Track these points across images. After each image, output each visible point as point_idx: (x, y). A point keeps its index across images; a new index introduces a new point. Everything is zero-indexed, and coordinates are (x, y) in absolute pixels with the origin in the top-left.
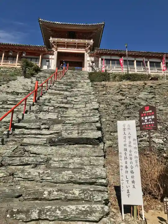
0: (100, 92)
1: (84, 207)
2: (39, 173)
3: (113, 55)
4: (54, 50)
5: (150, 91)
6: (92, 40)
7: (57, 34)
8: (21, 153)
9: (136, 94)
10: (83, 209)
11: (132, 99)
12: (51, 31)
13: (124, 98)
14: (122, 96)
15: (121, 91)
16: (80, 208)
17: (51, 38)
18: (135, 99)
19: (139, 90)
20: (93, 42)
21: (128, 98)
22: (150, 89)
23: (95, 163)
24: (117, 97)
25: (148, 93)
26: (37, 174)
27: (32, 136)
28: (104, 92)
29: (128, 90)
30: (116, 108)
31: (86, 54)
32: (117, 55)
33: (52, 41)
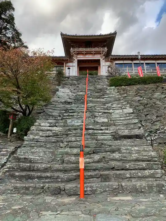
0: (122, 95)
1: (152, 171)
2: (119, 156)
3: (126, 59)
4: (75, 59)
5: (162, 92)
6: (106, 48)
7: (76, 44)
8: (100, 145)
9: (151, 95)
10: (152, 172)
11: (148, 99)
12: (70, 42)
13: (142, 99)
14: (140, 97)
15: (138, 93)
16: (150, 172)
17: (71, 49)
18: (151, 99)
19: (153, 91)
20: (107, 49)
21: (145, 98)
22: (162, 90)
23: (148, 150)
24: (136, 98)
25: (161, 94)
26: (118, 157)
27: (100, 134)
28: (125, 95)
29: (144, 92)
30: (137, 108)
31: (101, 60)
32: (128, 59)
33: (73, 51)
